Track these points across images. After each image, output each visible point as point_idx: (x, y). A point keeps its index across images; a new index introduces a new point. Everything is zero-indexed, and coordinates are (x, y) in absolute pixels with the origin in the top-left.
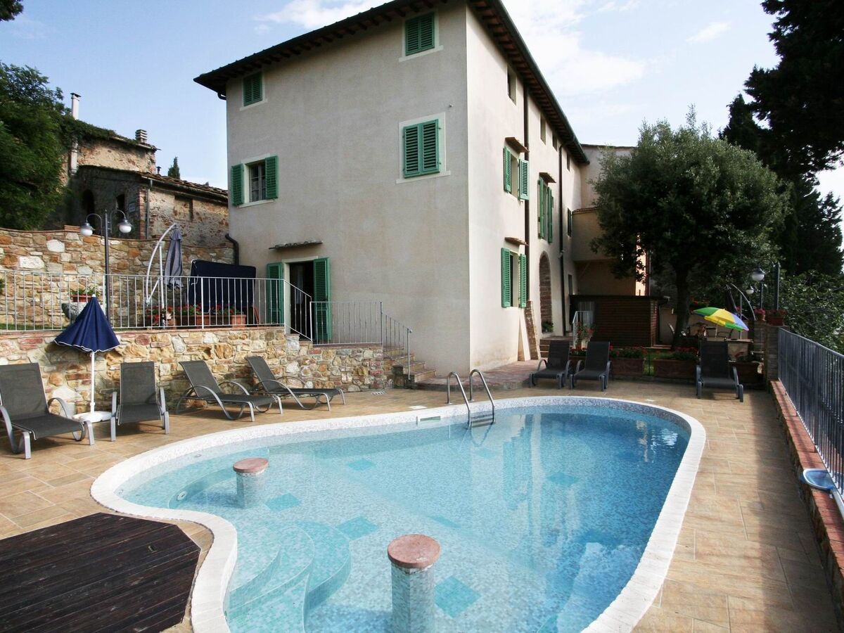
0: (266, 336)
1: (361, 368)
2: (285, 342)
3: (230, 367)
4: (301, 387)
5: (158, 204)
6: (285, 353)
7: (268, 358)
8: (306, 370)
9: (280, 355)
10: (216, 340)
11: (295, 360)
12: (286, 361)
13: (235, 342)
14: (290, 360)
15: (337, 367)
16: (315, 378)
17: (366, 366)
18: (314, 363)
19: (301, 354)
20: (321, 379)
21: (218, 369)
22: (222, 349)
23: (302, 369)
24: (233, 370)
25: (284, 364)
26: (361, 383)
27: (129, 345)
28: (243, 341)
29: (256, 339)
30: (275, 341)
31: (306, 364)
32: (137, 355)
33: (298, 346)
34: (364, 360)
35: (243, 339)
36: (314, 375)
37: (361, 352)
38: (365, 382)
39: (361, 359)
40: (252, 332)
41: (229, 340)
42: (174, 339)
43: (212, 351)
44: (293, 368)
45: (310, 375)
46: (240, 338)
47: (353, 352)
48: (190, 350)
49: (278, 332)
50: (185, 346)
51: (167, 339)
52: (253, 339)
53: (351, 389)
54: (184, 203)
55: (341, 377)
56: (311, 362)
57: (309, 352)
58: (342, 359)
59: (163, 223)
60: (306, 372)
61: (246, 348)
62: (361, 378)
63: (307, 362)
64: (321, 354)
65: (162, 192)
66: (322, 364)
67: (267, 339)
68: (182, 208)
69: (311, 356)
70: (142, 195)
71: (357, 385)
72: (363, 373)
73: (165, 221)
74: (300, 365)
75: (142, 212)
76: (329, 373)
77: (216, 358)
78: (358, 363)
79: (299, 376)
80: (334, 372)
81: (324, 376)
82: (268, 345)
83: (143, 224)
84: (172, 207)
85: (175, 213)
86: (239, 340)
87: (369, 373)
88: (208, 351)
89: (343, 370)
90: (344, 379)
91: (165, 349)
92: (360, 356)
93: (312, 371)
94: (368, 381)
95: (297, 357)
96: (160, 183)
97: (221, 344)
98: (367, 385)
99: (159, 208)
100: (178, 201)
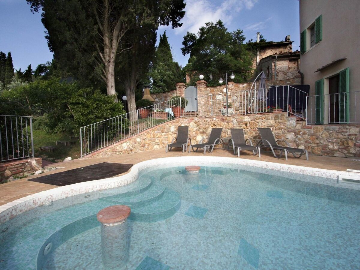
0: (275, 117)
1: (347, 141)
2: (286, 121)
3: (256, 133)
4: (296, 148)
5: (281, 66)
6: (286, 127)
7: (276, 130)
8: (299, 138)
9: (282, 128)
10: (249, 120)
11: (292, 131)
12: (286, 132)
13: (258, 121)
14: (289, 132)
15: (325, 138)
16: (306, 144)
17: (352, 139)
18: (306, 134)
19: (297, 128)
20: (311, 145)
21: (250, 134)
22: (252, 124)
23: (297, 137)
24: (257, 134)
25: (285, 133)
26: (346, 152)
27: (218, 122)
28: (262, 120)
29: (269, 119)
30: (280, 120)
31: (300, 135)
32: (221, 126)
33: (295, 123)
34: (350, 135)
35: (262, 119)
36: (306, 142)
37: (347, 129)
38: (351, 151)
39: (346, 134)
40: (267, 115)
41: (255, 120)
42: (233, 119)
43: (248, 125)
44: (290, 136)
45: (303, 141)
46: (261, 119)
47: (339, 129)
48: (239, 124)
49: (281, 115)
50: (237, 122)
51: (230, 119)
52: (267, 119)
53: (336, 154)
54: (294, 62)
55: (328, 145)
56: (304, 133)
57: (303, 127)
58: (330, 133)
59: (283, 74)
60: (299, 139)
61: (263, 124)
62: (347, 148)
63: (301, 133)
64: (312, 129)
65: (283, 60)
66: (312, 135)
67: (275, 119)
68: (292, 65)
69: (304, 130)
70: (273, 64)
71: (343, 152)
72: (348, 144)
73: (284, 73)
74: (295, 135)
75: (273, 72)
76: (318, 142)
77: (250, 128)
78: (344, 137)
79: (295, 141)
80: (322, 141)
81: (314, 143)
82: (275, 123)
83: (273, 77)
84: (287, 65)
85: (289, 68)
86: (260, 120)
87: (355, 145)
88: (246, 125)
89: (329, 140)
90: (331, 146)
91: (230, 123)
92: (346, 132)
93: (304, 139)
94: (353, 151)
95: (294, 130)
96: (281, 56)
97: (252, 122)
98: (351, 153)
99: (281, 68)
100: (291, 63)
